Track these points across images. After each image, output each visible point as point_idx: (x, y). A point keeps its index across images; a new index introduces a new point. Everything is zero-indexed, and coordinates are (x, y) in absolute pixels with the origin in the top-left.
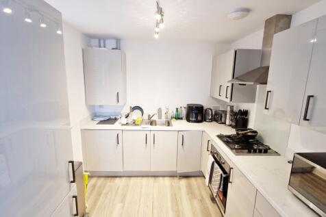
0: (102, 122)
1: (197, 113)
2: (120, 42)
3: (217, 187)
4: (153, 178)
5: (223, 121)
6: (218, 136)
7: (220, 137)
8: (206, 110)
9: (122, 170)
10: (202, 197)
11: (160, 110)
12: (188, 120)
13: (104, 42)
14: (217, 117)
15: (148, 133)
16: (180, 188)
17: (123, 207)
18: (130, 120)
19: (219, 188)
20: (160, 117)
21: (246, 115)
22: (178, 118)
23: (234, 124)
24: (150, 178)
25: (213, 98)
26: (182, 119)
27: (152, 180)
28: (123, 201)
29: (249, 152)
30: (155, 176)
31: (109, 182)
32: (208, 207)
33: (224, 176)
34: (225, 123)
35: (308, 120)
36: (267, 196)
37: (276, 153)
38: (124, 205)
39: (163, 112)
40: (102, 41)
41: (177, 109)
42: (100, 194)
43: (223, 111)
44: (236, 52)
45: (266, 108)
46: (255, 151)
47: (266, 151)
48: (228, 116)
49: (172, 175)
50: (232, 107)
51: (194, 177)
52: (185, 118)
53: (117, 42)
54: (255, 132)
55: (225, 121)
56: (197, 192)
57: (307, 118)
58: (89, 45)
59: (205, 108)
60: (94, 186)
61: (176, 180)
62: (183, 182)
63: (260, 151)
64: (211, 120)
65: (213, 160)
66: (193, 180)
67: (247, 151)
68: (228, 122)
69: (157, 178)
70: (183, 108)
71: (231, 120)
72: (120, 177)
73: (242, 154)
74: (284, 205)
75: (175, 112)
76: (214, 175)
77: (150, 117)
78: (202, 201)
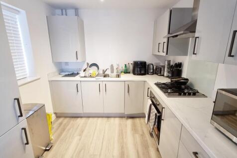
0: (66, 76)
1: (141, 68)
2: (78, 11)
3: (153, 124)
4: (106, 118)
5: (162, 74)
6: (156, 84)
7: (157, 85)
8: (149, 65)
9: (82, 112)
10: (143, 133)
11: (112, 66)
12: (134, 74)
13: (66, 11)
14: (158, 71)
15: (101, 83)
16: (126, 126)
17: (80, 140)
18: (87, 73)
19: (155, 124)
20: (112, 72)
21: (180, 67)
22: (126, 72)
23: (170, 75)
24: (104, 118)
25: (154, 55)
26: (129, 73)
27: (105, 119)
28: (80, 135)
29: (180, 94)
30: (108, 117)
31: (73, 121)
32: (147, 141)
33: (158, 115)
34: (163, 75)
35: (233, 56)
36: (190, 129)
37: (204, 96)
38: (81, 138)
39: (115, 68)
40: (64, 11)
41: (126, 65)
42: (64, 129)
43: (162, 66)
44: (171, 11)
45: (194, 54)
46: (185, 94)
47: (195, 94)
48: (166, 69)
49: (121, 116)
50: (169, 62)
51: (138, 117)
52: (131, 72)
53: (76, 12)
54: (187, 79)
55: (164, 73)
56: (139, 129)
57: (232, 54)
58: (54, 14)
59: (147, 64)
60: (61, 124)
61: (124, 120)
62: (130, 121)
63: (189, 94)
64: (153, 73)
65: (151, 103)
66: (137, 120)
67: (178, 94)
68: (166, 74)
69: (110, 118)
70: (130, 64)
71: (169, 72)
72: (81, 117)
73: (174, 96)
74: (206, 137)
75: (124, 68)
76: (151, 115)
77: (104, 72)
78: (143, 135)
